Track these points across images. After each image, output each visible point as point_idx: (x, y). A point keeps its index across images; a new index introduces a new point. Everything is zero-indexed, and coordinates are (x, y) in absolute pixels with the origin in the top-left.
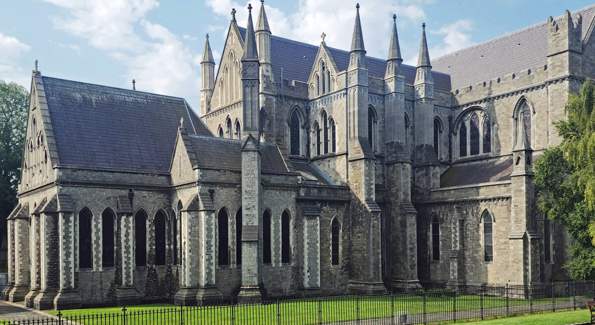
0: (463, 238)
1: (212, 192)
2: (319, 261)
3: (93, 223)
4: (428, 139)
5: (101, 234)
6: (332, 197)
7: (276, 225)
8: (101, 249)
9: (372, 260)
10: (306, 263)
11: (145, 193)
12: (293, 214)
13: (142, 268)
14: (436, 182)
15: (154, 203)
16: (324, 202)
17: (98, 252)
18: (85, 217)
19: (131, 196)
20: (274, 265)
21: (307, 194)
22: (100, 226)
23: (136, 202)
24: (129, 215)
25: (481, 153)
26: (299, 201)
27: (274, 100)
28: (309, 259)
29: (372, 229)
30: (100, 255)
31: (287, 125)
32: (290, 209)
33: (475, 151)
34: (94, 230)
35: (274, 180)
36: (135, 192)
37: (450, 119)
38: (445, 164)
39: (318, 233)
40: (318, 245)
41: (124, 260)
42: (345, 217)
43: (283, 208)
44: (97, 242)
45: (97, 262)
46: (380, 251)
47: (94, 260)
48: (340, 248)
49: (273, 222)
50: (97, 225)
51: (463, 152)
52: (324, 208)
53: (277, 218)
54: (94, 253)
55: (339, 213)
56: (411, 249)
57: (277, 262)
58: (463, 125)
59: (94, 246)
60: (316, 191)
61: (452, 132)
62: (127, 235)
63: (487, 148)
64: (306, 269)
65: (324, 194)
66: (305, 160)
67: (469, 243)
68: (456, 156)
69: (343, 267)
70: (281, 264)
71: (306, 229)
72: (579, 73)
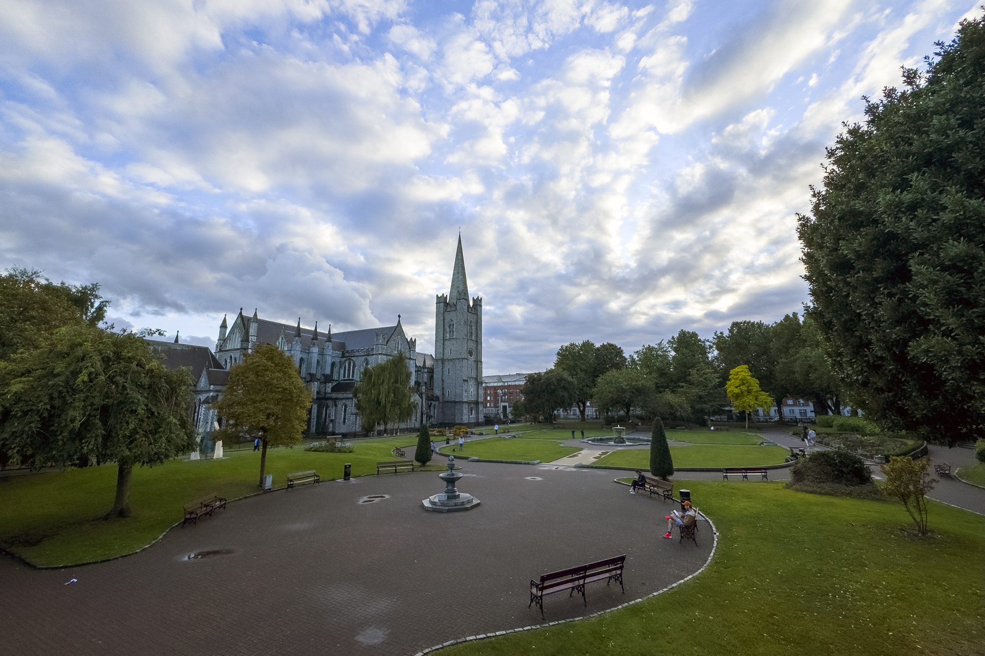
0: (336, 414)
1: (218, 395)
4: (328, 371)
14: (329, 390)
25: (351, 378)
33: (349, 376)
37: (340, 362)
38: (337, 381)
51: (344, 376)
56: (313, 419)
58: (345, 365)
61: (340, 367)
63: (353, 376)
67: (338, 416)
68: (342, 377)
72: (384, 352)
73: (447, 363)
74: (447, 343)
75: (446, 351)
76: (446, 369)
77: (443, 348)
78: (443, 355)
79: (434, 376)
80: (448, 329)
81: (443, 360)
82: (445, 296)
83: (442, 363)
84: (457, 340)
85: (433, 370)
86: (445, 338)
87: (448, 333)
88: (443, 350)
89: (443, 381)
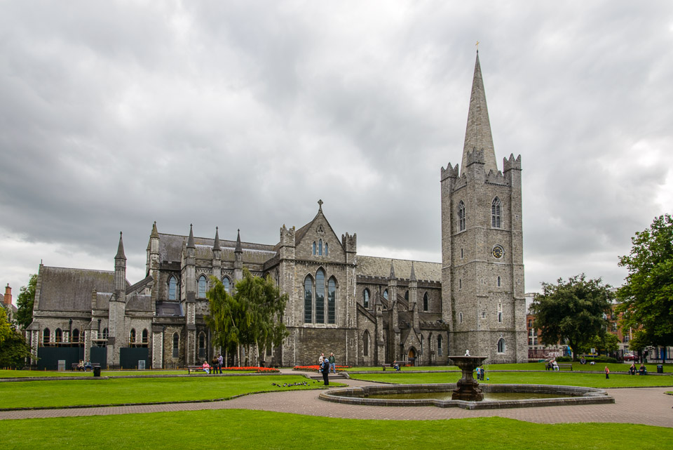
1: (100, 321)
2: (161, 355)
3: (51, 335)
6: (174, 322)
7: (139, 336)
9: (188, 355)
10: (153, 356)
11: (78, 321)
12: (149, 330)
16: (169, 325)
18: (47, 332)
19: (71, 323)
21: (156, 321)
22: (54, 336)
23: (73, 325)
24: (66, 331)
26: (153, 324)
27: (158, 271)
29: (188, 339)
31: (166, 284)
32: (148, 328)
34: (51, 338)
35: (137, 314)
36: (73, 321)
39: (162, 341)
40: (162, 347)
42: (182, 332)
43: (143, 328)
46: (194, 350)
48: (179, 348)
49: (136, 335)
52: (169, 328)
53: (139, 333)
55: (178, 330)
60: (162, 319)
64: (153, 358)
65: (169, 321)
66: (178, 301)
71: (153, 339)
72: (292, 257)
73: (457, 272)
74: (457, 240)
75: (456, 254)
76: (457, 281)
77: (452, 249)
78: (452, 260)
79: (443, 292)
80: (457, 218)
81: (452, 269)
82: (452, 167)
83: (452, 274)
84: (469, 234)
85: (441, 284)
86: (455, 234)
87: (458, 223)
88: (452, 252)
89: (453, 300)
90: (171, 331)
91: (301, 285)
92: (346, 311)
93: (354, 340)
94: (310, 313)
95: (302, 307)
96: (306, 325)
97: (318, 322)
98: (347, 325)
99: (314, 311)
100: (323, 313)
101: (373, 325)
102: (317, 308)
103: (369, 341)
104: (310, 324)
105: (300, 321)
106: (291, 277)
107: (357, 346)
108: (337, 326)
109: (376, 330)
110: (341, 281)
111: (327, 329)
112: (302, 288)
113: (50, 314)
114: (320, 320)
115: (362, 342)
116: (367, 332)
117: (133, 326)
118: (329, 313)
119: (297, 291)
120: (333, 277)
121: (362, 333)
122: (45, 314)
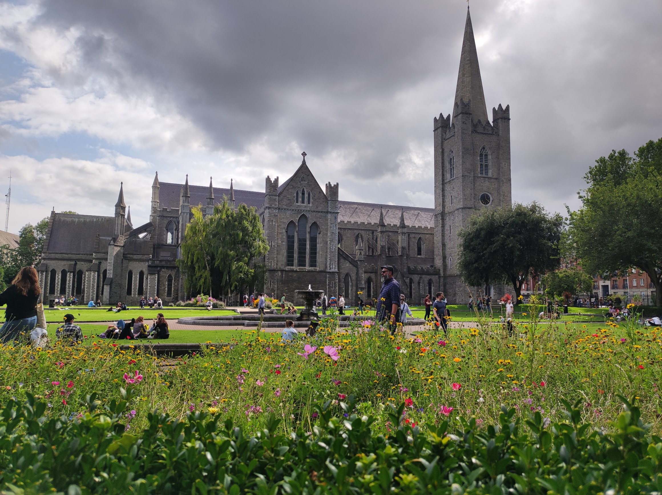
1: (100, 263)
3: (57, 275)
5: (60, 280)
6: (168, 265)
7: (136, 277)
8: (59, 287)
11: (83, 263)
12: (146, 272)
13: (79, 295)
15: (87, 267)
16: (163, 267)
17: (58, 288)
18: (54, 272)
19: (76, 264)
20: (133, 296)
21: (152, 263)
22: (60, 277)
23: (78, 266)
24: (71, 272)
26: (149, 266)
28: (150, 293)
29: (181, 280)
30: (59, 289)
31: (165, 229)
32: (144, 270)
34: (57, 278)
35: (135, 257)
36: (78, 262)
39: (156, 282)
40: (156, 287)
41: (67, 291)
42: (176, 274)
43: (140, 270)
44: (58, 284)
45: (57, 292)
47: (56, 291)
48: (173, 289)
49: (133, 276)
50: (58, 277)
52: (163, 270)
53: (136, 275)
54: (56, 288)
55: (173, 273)
57: (135, 294)
59: (56, 285)
60: (158, 262)
62: (69, 281)
65: (163, 263)
66: (175, 246)
69: (173, 298)
70: (137, 296)
71: (149, 280)
72: (276, 205)
73: (447, 218)
74: (448, 187)
75: (446, 200)
76: (447, 227)
77: (443, 196)
78: (444, 206)
79: (435, 238)
80: (447, 166)
81: (443, 215)
82: (445, 117)
83: (443, 219)
84: (457, 181)
86: (446, 181)
87: (449, 171)
88: (443, 199)
89: (444, 245)
90: (165, 273)
91: (284, 231)
92: (327, 255)
93: (335, 283)
94: (293, 257)
95: (284, 252)
96: (288, 268)
97: (300, 265)
98: (328, 268)
99: (296, 256)
100: (305, 257)
101: (355, 269)
102: (299, 253)
103: (350, 284)
104: (291, 267)
105: (282, 265)
106: (274, 223)
107: (337, 288)
108: (318, 269)
109: (357, 274)
110: (323, 227)
111: (309, 271)
112: (285, 234)
113: (57, 256)
114: (302, 263)
115: (343, 285)
116: (347, 275)
117: (130, 268)
118: (311, 257)
119: (280, 236)
120: (315, 224)
121: (343, 276)
122: (53, 256)
